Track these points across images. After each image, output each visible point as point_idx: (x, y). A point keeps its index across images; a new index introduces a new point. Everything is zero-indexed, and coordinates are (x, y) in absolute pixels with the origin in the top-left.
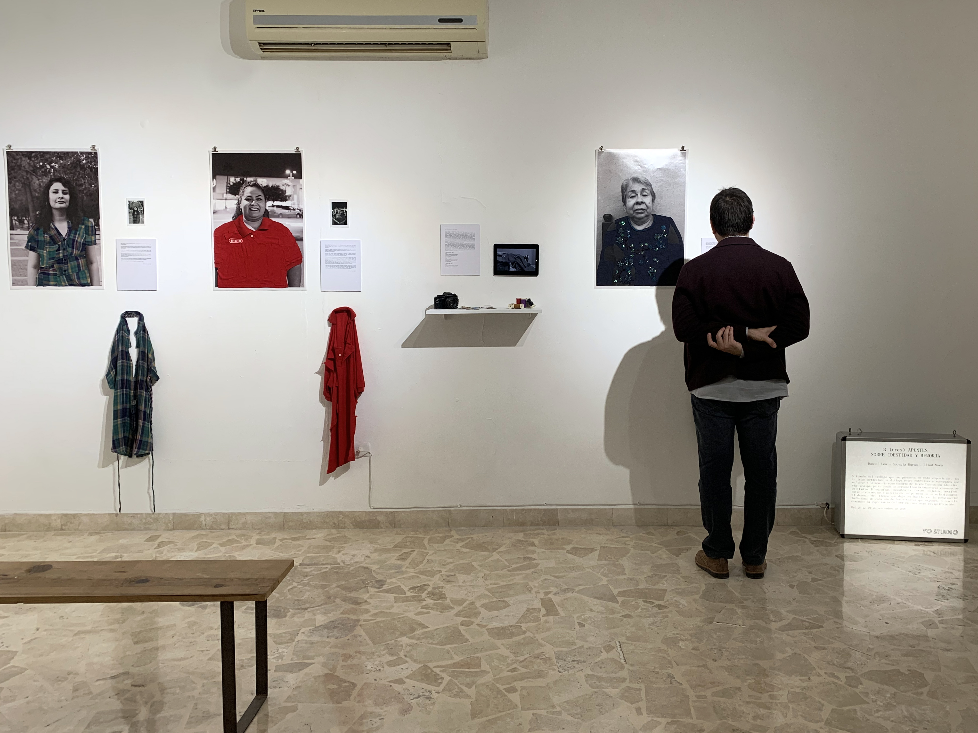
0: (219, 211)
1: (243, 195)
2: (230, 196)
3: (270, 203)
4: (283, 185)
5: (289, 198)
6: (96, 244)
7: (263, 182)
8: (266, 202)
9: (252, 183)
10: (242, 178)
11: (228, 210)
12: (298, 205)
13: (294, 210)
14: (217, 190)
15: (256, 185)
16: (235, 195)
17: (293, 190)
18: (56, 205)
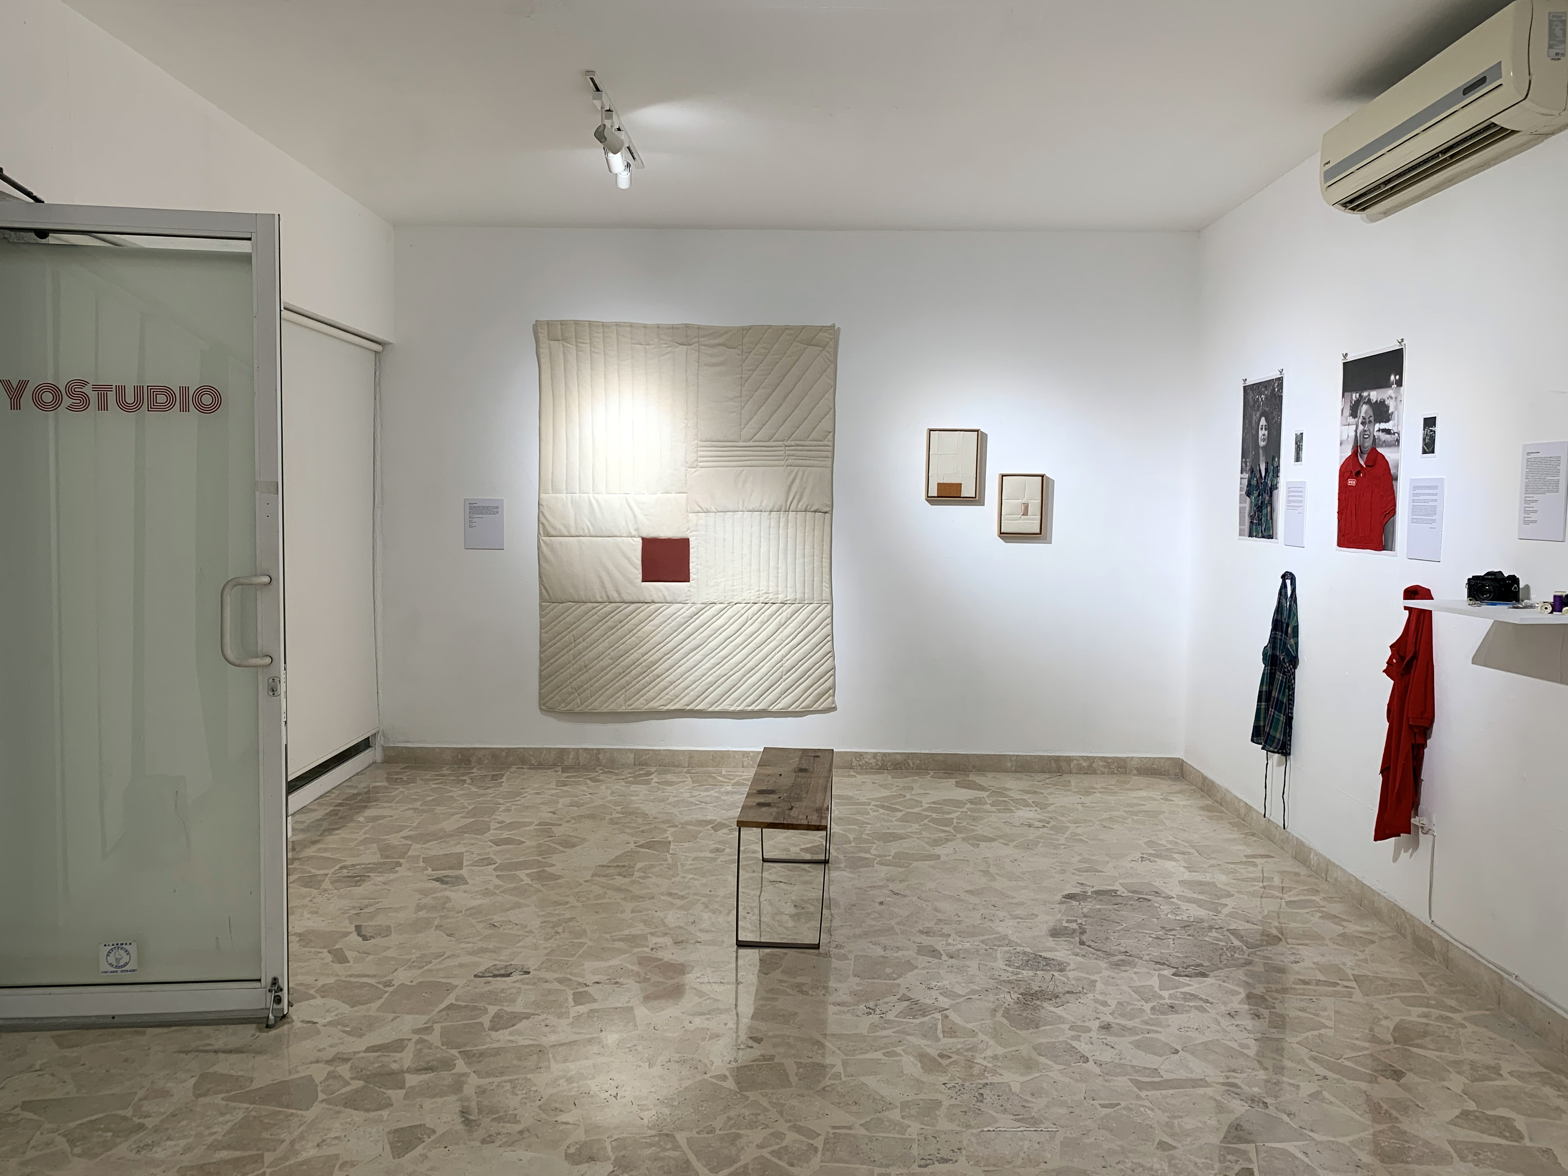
0: (1343, 441)
1: (1360, 417)
3: (1377, 426)
4: (1388, 398)
5: (1391, 417)
6: (1277, 488)
8: (1375, 425)
9: (1367, 399)
12: (1398, 426)
13: (1394, 433)
15: (1369, 402)
17: (1395, 404)
18: (1262, 444)
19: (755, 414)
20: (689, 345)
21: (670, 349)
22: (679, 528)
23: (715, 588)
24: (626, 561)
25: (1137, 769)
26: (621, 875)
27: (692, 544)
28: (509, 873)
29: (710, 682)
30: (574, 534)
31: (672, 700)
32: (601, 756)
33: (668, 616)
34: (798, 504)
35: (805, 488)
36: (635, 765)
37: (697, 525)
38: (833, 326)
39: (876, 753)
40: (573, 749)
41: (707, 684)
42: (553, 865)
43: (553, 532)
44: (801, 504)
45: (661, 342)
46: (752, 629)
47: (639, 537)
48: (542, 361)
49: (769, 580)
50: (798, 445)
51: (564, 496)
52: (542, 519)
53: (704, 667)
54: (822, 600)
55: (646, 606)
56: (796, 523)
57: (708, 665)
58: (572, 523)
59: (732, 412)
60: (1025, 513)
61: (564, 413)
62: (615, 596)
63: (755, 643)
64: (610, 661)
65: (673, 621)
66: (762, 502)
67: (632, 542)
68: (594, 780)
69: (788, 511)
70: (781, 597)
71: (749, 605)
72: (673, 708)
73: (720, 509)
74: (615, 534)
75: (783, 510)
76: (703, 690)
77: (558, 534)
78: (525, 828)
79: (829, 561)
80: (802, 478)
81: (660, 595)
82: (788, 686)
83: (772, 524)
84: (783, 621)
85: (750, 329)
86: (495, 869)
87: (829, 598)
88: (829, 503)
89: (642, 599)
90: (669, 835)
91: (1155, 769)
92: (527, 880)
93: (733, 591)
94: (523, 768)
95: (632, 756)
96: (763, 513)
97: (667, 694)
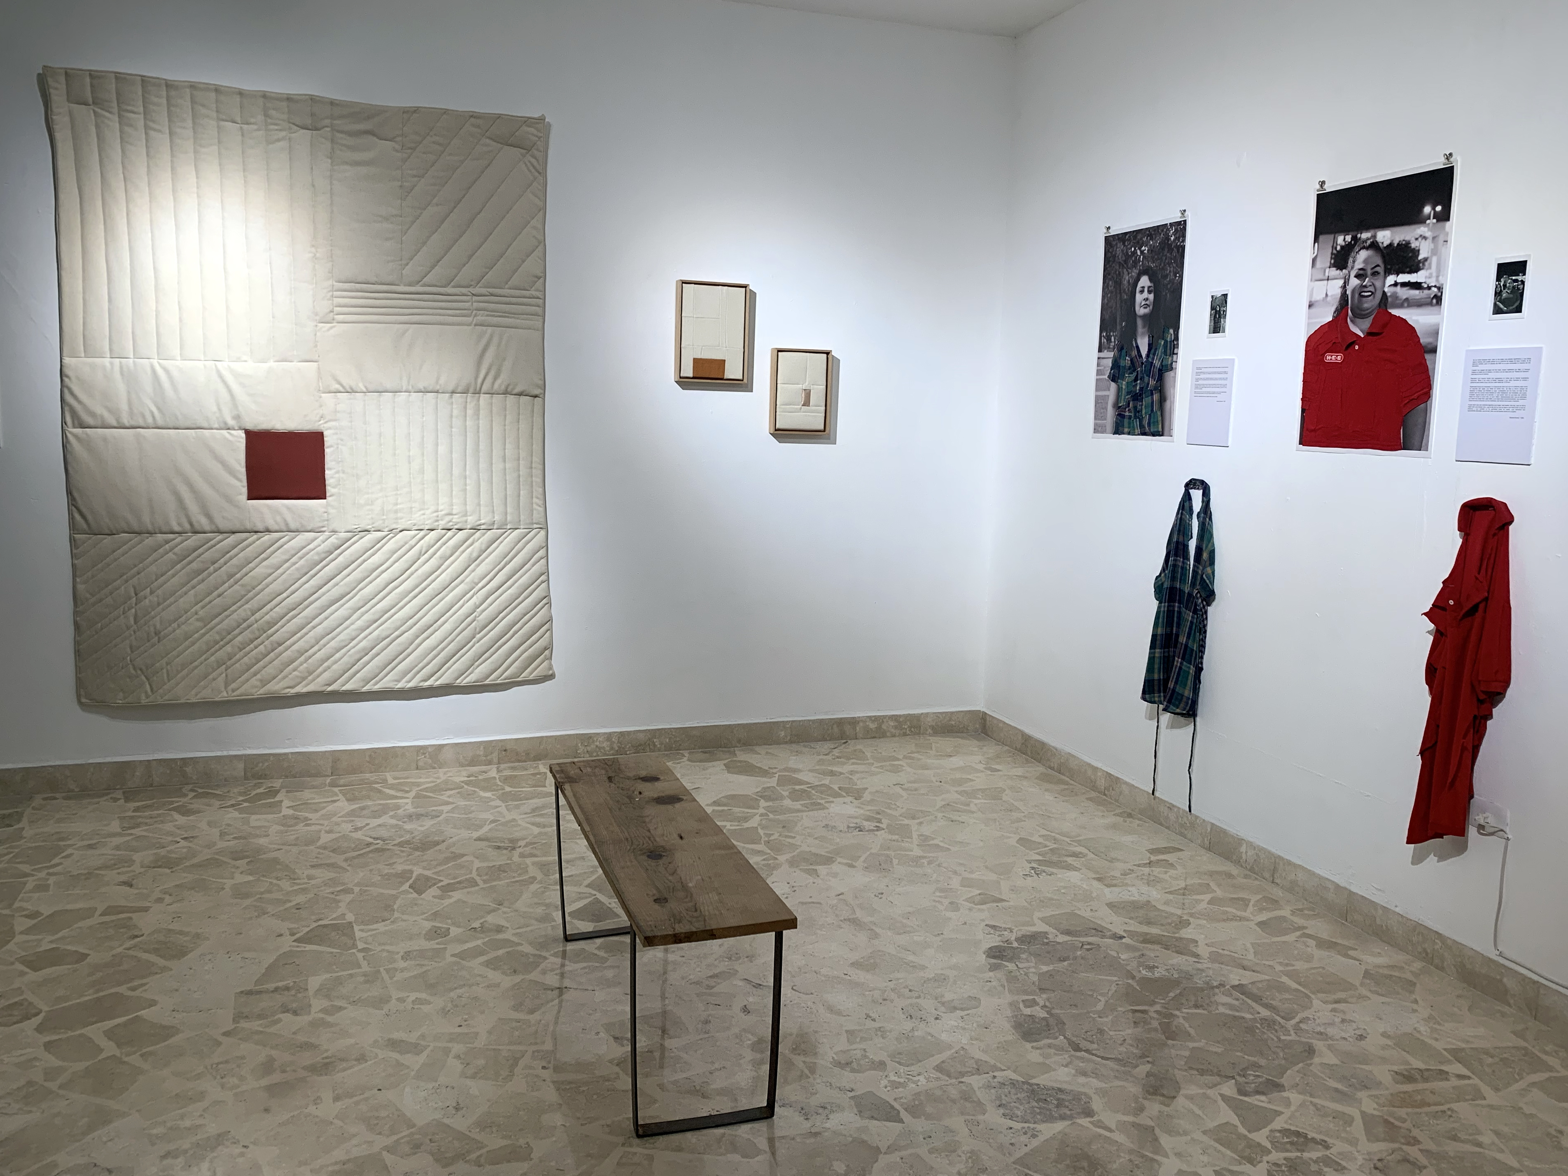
0: (1316, 301)
1: (1352, 268)
2: (1334, 272)
3: (1391, 279)
4: (1417, 239)
5: (1424, 264)
6: (1172, 369)
7: (1385, 236)
8: (1385, 278)
9: (1369, 242)
10: (1354, 233)
11: (1329, 299)
12: (1438, 277)
13: (1429, 288)
14: (1319, 264)
15: (1374, 246)
16: (1341, 270)
17: (1432, 246)
18: (1141, 311)
19: (424, 243)
20: (317, 129)
21: (283, 134)
22: (305, 416)
23: (368, 507)
24: (220, 466)
25: (932, 727)
26: (287, 1011)
27: (329, 440)
28: (70, 1034)
29: (364, 649)
30: (127, 424)
31: (304, 679)
32: (189, 769)
33: (293, 552)
34: (493, 383)
35: (504, 359)
36: (246, 778)
37: (336, 412)
38: (542, 119)
39: (610, 734)
40: (141, 761)
41: (359, 652)
42: (153, 1003)
43: (90, 420)
44: (498, 382)
45: (269, 121)
46: (427, 568)
47: (240, 429)
48: (58, 136)
49: (452, 496)
50: (492, 295)
51: (107, 361)
52: (69, 398)
53: (353, 627)
54: (533, 524)
55: (255, 536)
56: (491, 411)
57: (359, 623)
58: (124, 407)
59: (387, 239)
60: (807, 403)
61: (102, 227)
62: (203, 522)
63: (433, 589)
64: (199, 624)
65: (301, 558)
66: (438, 379)
67: (227, 436)
68: (185, 811)
69: (479, 393)
70: (471, 520)
71: (422, 533)
72: (305, 690)
73: (371, 388)
74: (198, 425)
75: (471, 390)
76: (352, 660)
77: (99, 423)
78: (80, 924)
79: (541, 467)
80: (499, 345)
81: (278, 519)
82: (484, 649)
83: (455, 412)
84: (475, 555)
85: (415, 112)
86: (39, 1029)
87: (543, 520)
88: (541, 382)
89: (249, 526)
90: (344, 912)
91: (952, 726)
92: (110, 1048)
93: (396, 512)
94: (55, 798)
95: (241, 766)
96: (440, 395)
97: (295, 670)
